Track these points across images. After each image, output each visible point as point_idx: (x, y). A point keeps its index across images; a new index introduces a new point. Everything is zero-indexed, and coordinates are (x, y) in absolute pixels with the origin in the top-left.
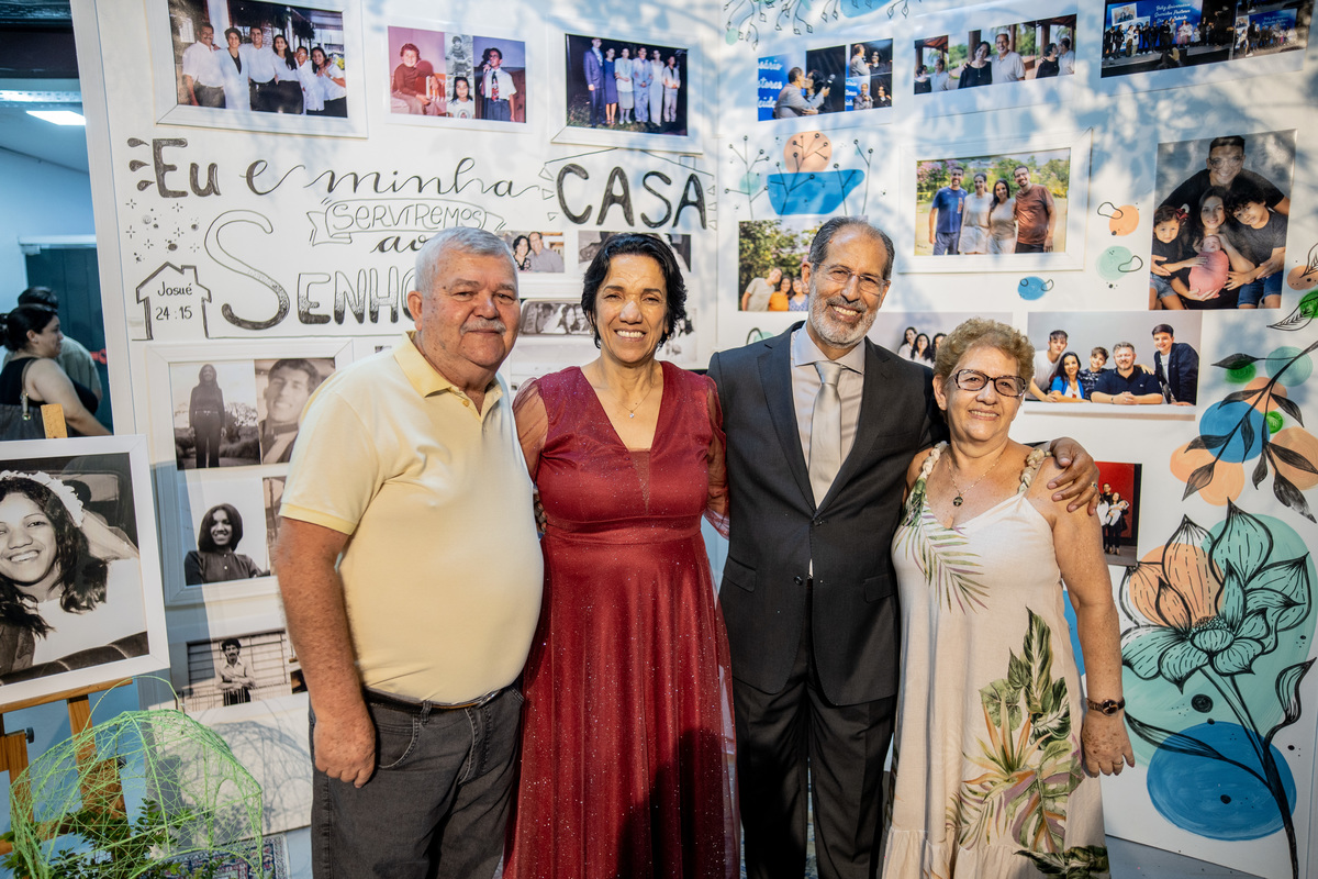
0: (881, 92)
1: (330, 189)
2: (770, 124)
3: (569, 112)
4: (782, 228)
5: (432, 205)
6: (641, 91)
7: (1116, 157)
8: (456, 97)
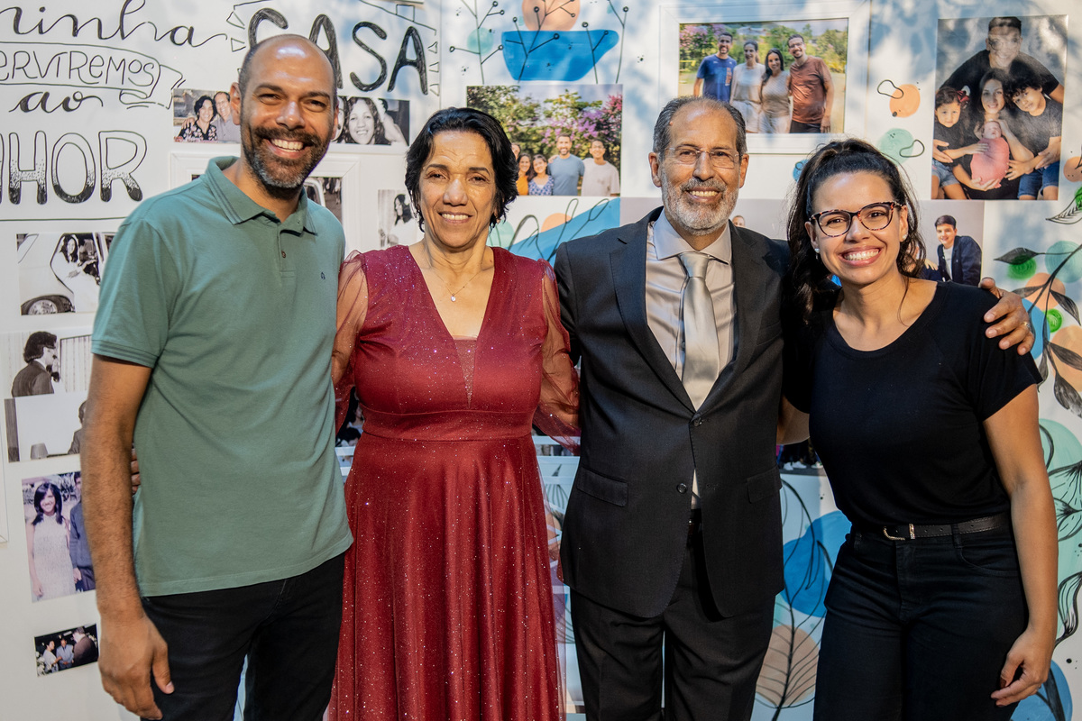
4: (521, 96)
7: (896, 31)
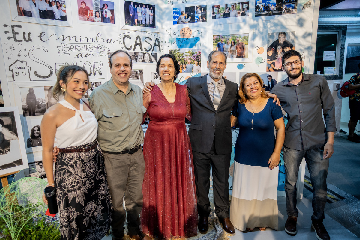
0: (204, 18)
1: (63, 41)
2: (176, 25)
3: (125, 21)
5: (91, 45)
6: (144, 16)
8: (96, 16)
